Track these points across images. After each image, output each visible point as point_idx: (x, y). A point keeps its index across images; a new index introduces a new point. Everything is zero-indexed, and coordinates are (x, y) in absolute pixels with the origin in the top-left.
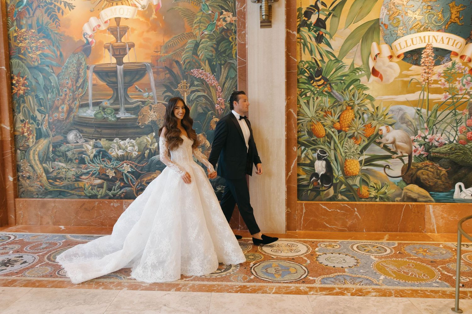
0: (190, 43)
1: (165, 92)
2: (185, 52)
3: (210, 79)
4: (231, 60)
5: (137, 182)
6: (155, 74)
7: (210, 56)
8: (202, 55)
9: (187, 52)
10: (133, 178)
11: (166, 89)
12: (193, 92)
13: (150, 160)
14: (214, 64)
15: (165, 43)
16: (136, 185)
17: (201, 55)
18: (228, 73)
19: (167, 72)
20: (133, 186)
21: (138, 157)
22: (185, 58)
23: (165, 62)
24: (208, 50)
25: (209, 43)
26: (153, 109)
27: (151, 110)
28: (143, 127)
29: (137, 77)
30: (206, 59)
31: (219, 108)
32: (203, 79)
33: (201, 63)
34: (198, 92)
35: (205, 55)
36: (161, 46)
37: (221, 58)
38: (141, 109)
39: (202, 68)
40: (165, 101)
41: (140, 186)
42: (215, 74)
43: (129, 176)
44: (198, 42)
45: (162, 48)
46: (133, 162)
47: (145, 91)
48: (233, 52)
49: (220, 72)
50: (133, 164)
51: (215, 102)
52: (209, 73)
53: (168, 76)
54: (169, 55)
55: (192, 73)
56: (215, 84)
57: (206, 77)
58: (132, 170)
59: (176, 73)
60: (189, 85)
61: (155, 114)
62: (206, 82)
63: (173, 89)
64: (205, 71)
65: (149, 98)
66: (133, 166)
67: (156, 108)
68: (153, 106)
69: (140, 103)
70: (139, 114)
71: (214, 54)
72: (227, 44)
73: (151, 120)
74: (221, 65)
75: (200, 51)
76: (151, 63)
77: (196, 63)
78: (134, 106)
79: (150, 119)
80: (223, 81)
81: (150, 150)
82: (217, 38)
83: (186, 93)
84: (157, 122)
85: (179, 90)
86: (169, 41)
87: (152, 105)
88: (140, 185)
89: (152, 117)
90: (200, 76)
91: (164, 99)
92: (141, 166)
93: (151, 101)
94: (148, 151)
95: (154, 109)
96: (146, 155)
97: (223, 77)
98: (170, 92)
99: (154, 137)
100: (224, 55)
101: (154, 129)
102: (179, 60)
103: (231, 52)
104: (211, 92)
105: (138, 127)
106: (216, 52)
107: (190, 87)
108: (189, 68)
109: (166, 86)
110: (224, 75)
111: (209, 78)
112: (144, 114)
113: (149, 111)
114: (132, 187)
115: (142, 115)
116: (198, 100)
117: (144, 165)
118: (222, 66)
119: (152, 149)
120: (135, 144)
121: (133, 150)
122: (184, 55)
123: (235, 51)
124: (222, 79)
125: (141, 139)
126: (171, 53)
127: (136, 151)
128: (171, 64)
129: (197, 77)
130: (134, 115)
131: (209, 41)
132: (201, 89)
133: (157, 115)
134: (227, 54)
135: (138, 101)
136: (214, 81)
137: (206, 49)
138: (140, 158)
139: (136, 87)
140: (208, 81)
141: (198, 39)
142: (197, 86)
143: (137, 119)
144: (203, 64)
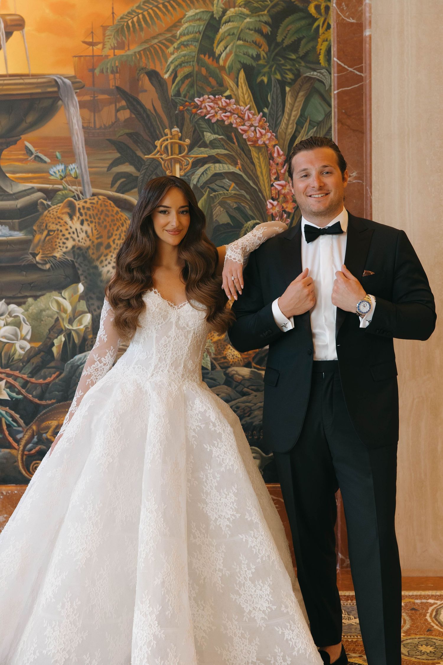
0: (193, 19)
1: (116, 163)
2: (176, 45)
3: (251, 125)
4: (314, 70)
5: (29, 433)
6: (86, 111)
7: (252, 57)
8: (228, 56)
9: (184, 45)
10: (14, 420)
11: (118, 155)
12: (198, 163)
13: (67, 366)
14: (262, 81)
15: (117, 18)
16: (23, 442)
17: (224, 55)
18: (303, 110)
19: (123, 103)
20: (15, 445)
21: (30, 356)
22: (176, 63)
23: (118, 75)
24: (245, 41)
25: (248, 20)
26: (78, 214)
27: (71, 218)
28: (48, 266)
29: (30, 119)
30: (239, 66)
31: (277, 209)
32: (231, 124)
33: (226, 78)
34: (214, 163)
35: (236, 55)
36: (105, 28)
37: (283, 65)
38: (42, 214)
39: (228, 93)
40: (115, 188)
41: (37, 444)
42: (266, 110)
43: (4, 413)
44: (217, 16)
45: (108, 33)
46: (17, 373)
47: (55, 161)
48: (319, 47)
49: (280, 104)
50: (16, 378)
51: (267, 193)
52: (249, 109)
53: (125, 115)
54: (129, 53)
55: (197, 107)
56: (265, 139)
57: (238, 120)
58: (14, 395)
59: (148, 106)
60: (188, 141)
61: (85, 227)
62: (239, 136)
63: (139, 153)
64: (237, 103)
65: (66, 182)
66: (17, 384)
67: (88, 209)
68: (79, 204)
69: (40, 194)
70: (35, 228)
71: (263, 54)
72: (303, 23)
73: (74, 247)
74: (282, 84)
75: (222, 44)
76: (75, 77)
77: (211, 79)
78: (20, 203)
79: (70, 244)
80: (289, 131)
81: (69, 335)
82: (273, 7)
83: (178, 167)
84: (91, 252)
85: (157, 156)
86: (129, 13)
87: (76, 203)
88: (35, 439)
89: (75, 236)
90: (221, 115)
91: (113, 184)
92: (41, 384)
93: (73, 188)
94: (63, 339)
95: (81, 214)
96: (55, 350)
97: (288, 120)
98: (131, 164)
99: (81, 297)
100: (294, 57)
101: (80, 272)
102: (158, 69)
103: (314, 48)
104: (253, 163)
105: (33, 267)
106: (269, 45)
107: (191, 148)
108: (188, 91)
109: (119, 146)
110: (294, 113)
111: (247, 123)
112: (53, 227)
113: (67, 218)
114: (15, 449)
115: (45, 233)
116: (216, 187)
117: (49, 380)
118: (287, 89)
119: (73, 333)
120: (22, 317)
121: (16, 335)
122: (172, 54)
123: (326, 43)
124: (287, 125)
125: (42, 302)
126: (135, 49)
127: (24, 339)
128: (135, 82)
129: (214, 120)
130: (20, 230)
131: (248, 16)
132: (225, 155)
133: (89, 232)
134: (301, 52)
135: (32, 191)
136: (263, 131)
137: (239, 39)
138: (36, 360)
139: (27, 148)
140: (245, 131)
141: (216, 8)
142: (213, 145)
143: (27, 243)
144: (230, 82)
